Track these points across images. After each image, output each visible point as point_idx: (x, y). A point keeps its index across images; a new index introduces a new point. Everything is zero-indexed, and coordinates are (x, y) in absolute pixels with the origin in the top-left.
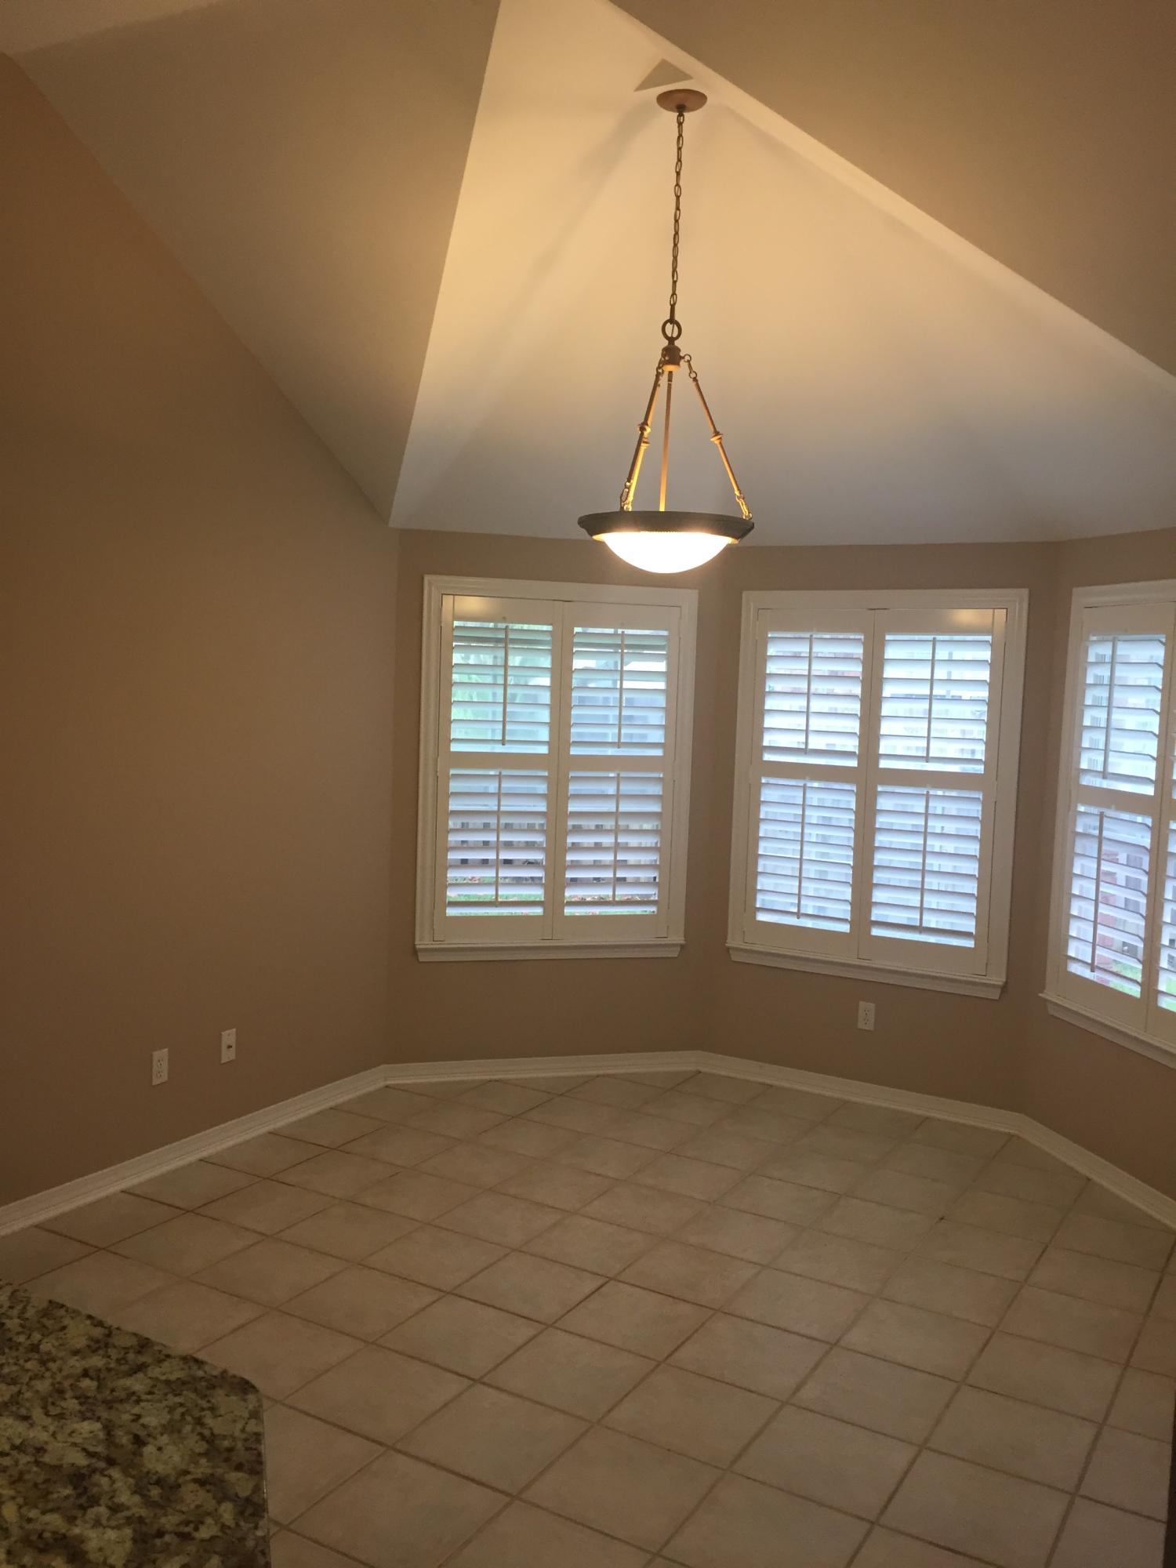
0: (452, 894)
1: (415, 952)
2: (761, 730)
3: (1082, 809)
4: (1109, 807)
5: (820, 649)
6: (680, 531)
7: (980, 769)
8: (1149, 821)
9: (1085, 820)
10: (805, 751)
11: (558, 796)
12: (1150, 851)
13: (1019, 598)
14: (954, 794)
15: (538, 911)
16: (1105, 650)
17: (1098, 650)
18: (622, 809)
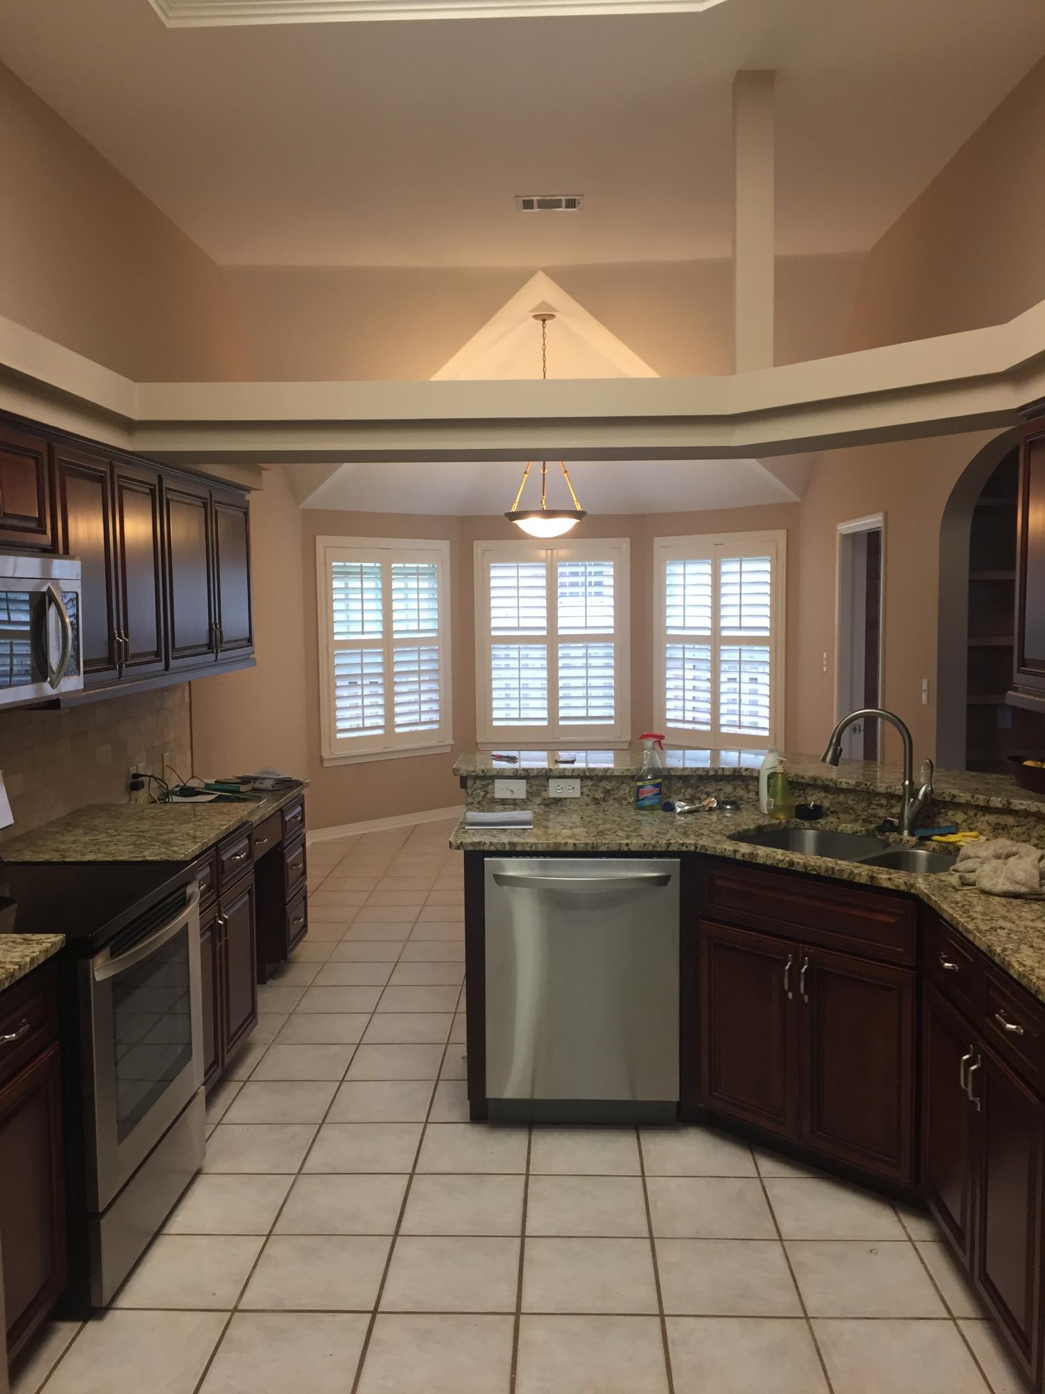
0: (340, 725)
1: (321, 760)
2: (489, 619)
3: (668, 646)
4: (686, 644)
5: (523, 572)
6: (557, 517)
7: (612, 631)
8: (709, 647)
9: (674, 652)
10: (518, 628)
11: (388, 663)
12: (711, 661)
13: (625, 544)
14: (602, 645)
15: (380, 732)
16: (678, 569)
17: (671, 569)
18: (422, 668)
